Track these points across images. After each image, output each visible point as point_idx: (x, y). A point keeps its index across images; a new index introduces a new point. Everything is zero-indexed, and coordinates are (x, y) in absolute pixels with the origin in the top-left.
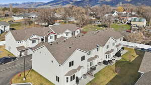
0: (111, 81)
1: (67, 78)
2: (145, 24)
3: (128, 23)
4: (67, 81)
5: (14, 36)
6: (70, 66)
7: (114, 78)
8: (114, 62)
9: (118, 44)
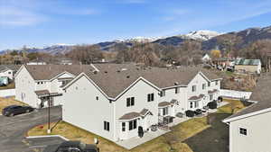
0: (198, 134)
1: (124, 124)
2: (259, 68)
3: (228, 70)
4: (124, 130)
5: (31, 73)
6: (128, 105)
7: (205, 131)
8: (206, 114)
9: (211, 89)
